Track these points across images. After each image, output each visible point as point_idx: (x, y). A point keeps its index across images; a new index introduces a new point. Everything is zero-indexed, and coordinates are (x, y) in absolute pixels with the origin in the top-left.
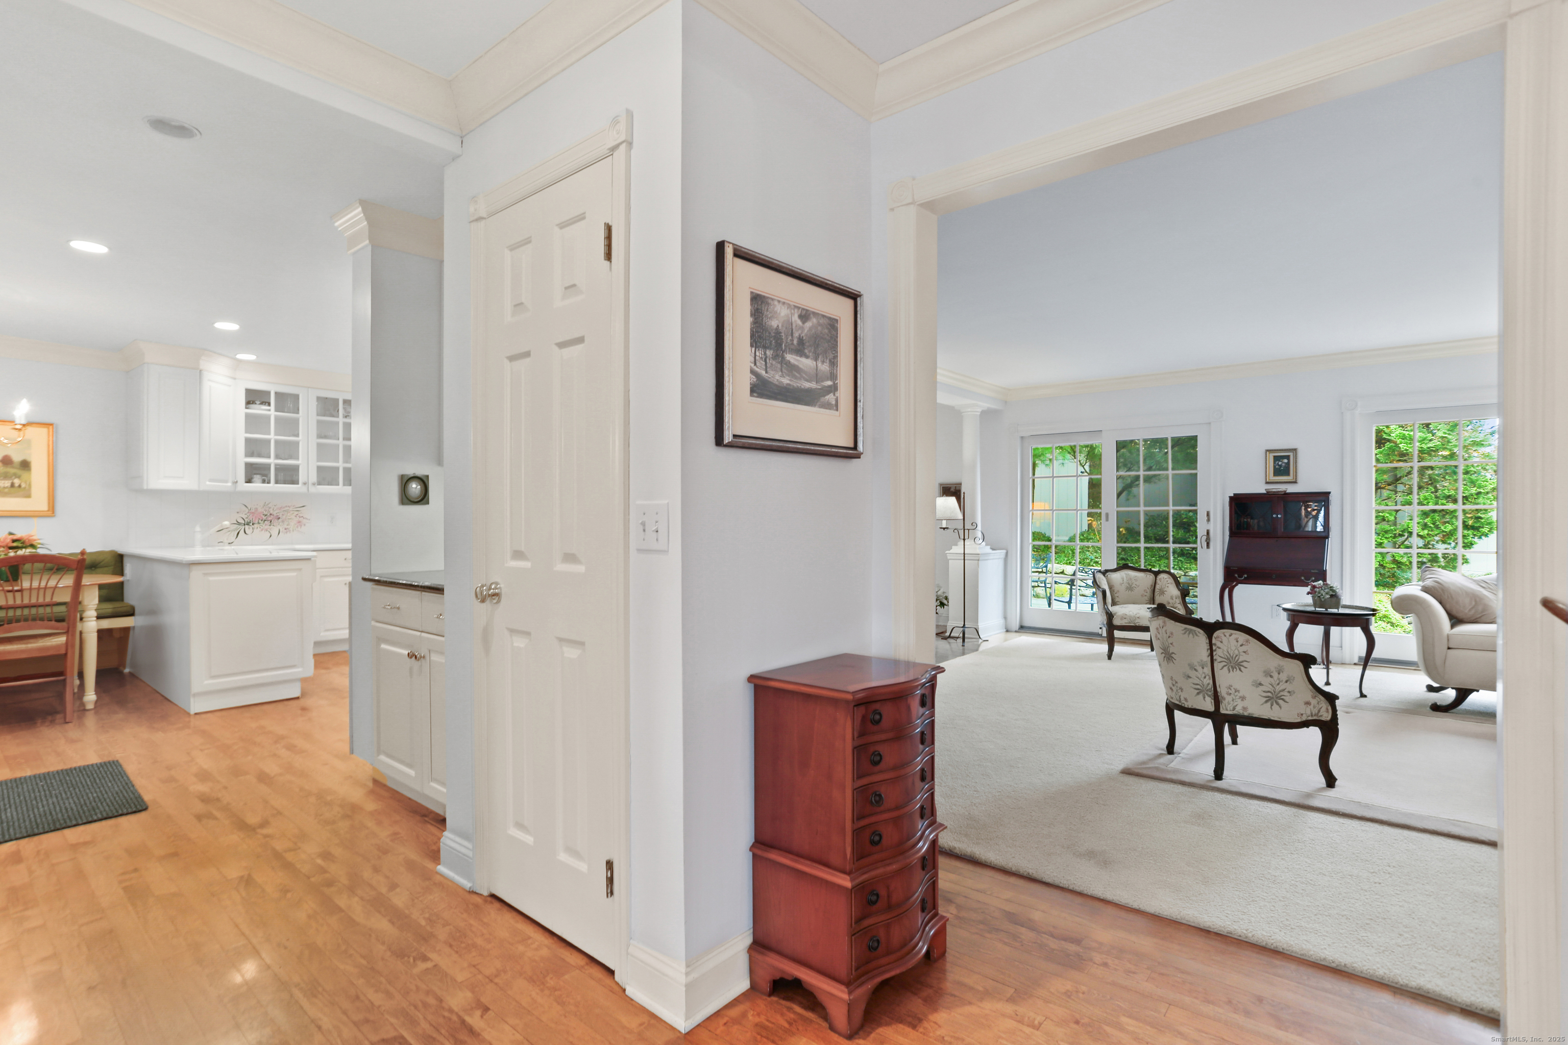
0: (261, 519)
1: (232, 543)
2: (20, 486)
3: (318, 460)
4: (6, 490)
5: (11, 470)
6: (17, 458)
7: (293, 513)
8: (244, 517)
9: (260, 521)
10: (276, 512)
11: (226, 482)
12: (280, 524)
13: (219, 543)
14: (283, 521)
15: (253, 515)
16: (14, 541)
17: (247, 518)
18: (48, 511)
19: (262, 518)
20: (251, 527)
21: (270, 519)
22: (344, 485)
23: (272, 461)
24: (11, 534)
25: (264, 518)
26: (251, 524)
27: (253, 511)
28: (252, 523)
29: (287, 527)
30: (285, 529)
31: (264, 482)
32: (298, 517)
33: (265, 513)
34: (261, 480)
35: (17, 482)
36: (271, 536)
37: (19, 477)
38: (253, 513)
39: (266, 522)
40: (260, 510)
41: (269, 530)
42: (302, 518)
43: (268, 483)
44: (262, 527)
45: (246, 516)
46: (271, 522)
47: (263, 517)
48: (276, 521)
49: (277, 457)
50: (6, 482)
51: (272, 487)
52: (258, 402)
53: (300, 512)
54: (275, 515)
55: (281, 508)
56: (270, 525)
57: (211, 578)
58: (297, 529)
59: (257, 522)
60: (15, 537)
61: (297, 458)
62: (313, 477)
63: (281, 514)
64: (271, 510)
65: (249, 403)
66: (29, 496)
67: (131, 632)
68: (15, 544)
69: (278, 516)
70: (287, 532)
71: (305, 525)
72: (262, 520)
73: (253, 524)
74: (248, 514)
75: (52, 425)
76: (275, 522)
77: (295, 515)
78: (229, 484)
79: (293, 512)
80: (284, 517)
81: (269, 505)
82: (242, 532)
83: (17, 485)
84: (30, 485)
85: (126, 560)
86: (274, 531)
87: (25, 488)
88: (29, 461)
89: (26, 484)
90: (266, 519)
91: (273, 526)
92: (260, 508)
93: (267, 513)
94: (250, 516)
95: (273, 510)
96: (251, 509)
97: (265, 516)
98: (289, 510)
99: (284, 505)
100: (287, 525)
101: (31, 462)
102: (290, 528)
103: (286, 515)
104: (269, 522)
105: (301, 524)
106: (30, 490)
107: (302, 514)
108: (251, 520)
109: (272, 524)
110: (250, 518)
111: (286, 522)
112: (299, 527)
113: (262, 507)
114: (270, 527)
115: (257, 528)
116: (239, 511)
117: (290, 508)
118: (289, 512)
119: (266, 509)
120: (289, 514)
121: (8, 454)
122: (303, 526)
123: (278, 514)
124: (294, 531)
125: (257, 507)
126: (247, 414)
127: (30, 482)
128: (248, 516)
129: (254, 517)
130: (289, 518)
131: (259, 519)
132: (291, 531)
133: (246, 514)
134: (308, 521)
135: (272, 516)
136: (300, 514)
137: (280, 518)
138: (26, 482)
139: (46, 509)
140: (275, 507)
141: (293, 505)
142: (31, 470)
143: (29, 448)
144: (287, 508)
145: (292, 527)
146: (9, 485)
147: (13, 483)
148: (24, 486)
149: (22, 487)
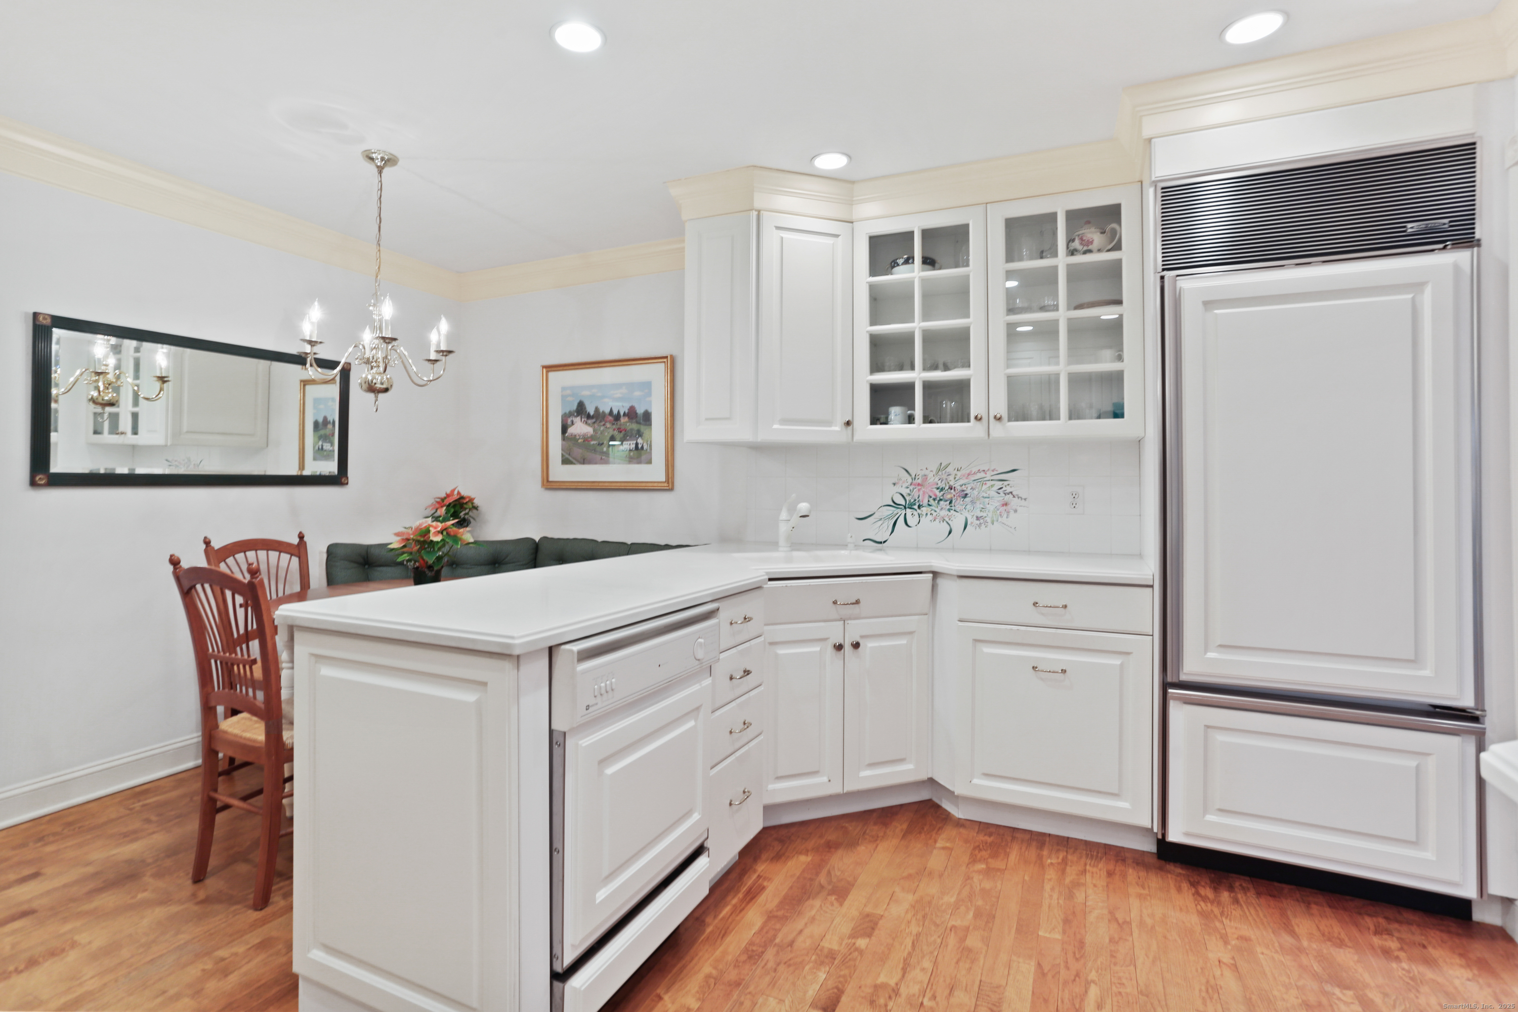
0: (933, 497)
1: (884, 542)
2: (642, 447)
3: (1009, 364)
5: (635, 426)
6: (640, 410)
7: (992, 486)
8: (905, 492)
9: (932, 502)
10: (962, 482)
11: (829, 423)
12: (968, 507)
13: (864, 540)
14: (973, 502)
15: (919, 490)
17: (909, 495)
18: (666, 481)
19: (936, 495)
20: (915, 513)
21: (949, 496)
22: (1072, 417)
25: (939, 494)
26: (916, 507)
27: (919, 481)
28: (917, 504)
29: (980, 514)
30: (978, 518)
32: (1002, 494)
33: (941, 485)
34: (899, 418)
35: (640, 441)
36: (950, 533)
38: (919, 485)
39: (942, 503)
40: (932, 479)
41: (947, 520)
42: (1011, 496)
44: (935, 514)
45: (908, 491)
46: (950, 503)
47: (937, 492)
48: (960, 500)
50: (632, 442)
51: (920, 430)
52: (901, 261)
53: (1006, 483)
54: (959, 488)
55: (969, 475)
56: (949, 510)
58: (1000, 519)
59: (925, 502)
61: (966, 366)
62: (1000, 406)
63: (969, 486)
64: (951, 478)
66: (648, 462)
69: (963, 491)
70: (980, 526)
71: (1016, 511)
72: (934, 500)
73: (919, 507)
74: (911, 488)
76: (959, 503)
77: (995, 488)
78: (837, 428)
79: (993, 483)
80: (975, 492)
81: (948, 470)
82: (901, 521)
83: (640, 446)
86: (957, 522)
87: (647, 450)
88: (650, 411)
89: (648, 444)
90: (942, 498)
91: (954, 510)
92: (930, 475)
93: (944, 486)
94: (914, 491)
95: (955, 478)
96: (917, 477)
97: (940, 492)
98: (985, 479)
99: (975, 470)
100: (981, 511)
101: (651, 413)
102: (986, 517)
103: (980, 488)
104: (948, 502)
105: (1008, 507)
106: (650, 453)
107: (1011, 487)
108: (917, 498)
109: (953, 508)
110: (916, 494)
111: (978, 502)
112: (1005, 516)
113: (934, 473)
114: (950, 514)
115: (927, 514)
116: (897, 481)
117: (986, 473)
118: (985, 484)
119: (943, 476)
120: (984, 487)
121: (634, 405)
122: (1012, 512)
123: (963, 486)
124: (995, 523)
125: (926, 474)
126: (872, 288)
127: (651, 442)
128: (911, 491)
129: (921, 493)
130: (985, 495)
131: (931, 497)
132: (990, 524)
133: (907, 488)
134: (1023, 503)
135: (953, 491)
136: (1007, 486)
137: (966, 494)
138: (647, 441)
139: (664, 480)
140: (959, 474)
141: (992, 468)
142: (651, 425)
143: (649, 394)
144: (982, 475)
145: (990, 515)
146: (634, 446)
147: (637, 444)
148: (646, 446)
149: (645, 449)
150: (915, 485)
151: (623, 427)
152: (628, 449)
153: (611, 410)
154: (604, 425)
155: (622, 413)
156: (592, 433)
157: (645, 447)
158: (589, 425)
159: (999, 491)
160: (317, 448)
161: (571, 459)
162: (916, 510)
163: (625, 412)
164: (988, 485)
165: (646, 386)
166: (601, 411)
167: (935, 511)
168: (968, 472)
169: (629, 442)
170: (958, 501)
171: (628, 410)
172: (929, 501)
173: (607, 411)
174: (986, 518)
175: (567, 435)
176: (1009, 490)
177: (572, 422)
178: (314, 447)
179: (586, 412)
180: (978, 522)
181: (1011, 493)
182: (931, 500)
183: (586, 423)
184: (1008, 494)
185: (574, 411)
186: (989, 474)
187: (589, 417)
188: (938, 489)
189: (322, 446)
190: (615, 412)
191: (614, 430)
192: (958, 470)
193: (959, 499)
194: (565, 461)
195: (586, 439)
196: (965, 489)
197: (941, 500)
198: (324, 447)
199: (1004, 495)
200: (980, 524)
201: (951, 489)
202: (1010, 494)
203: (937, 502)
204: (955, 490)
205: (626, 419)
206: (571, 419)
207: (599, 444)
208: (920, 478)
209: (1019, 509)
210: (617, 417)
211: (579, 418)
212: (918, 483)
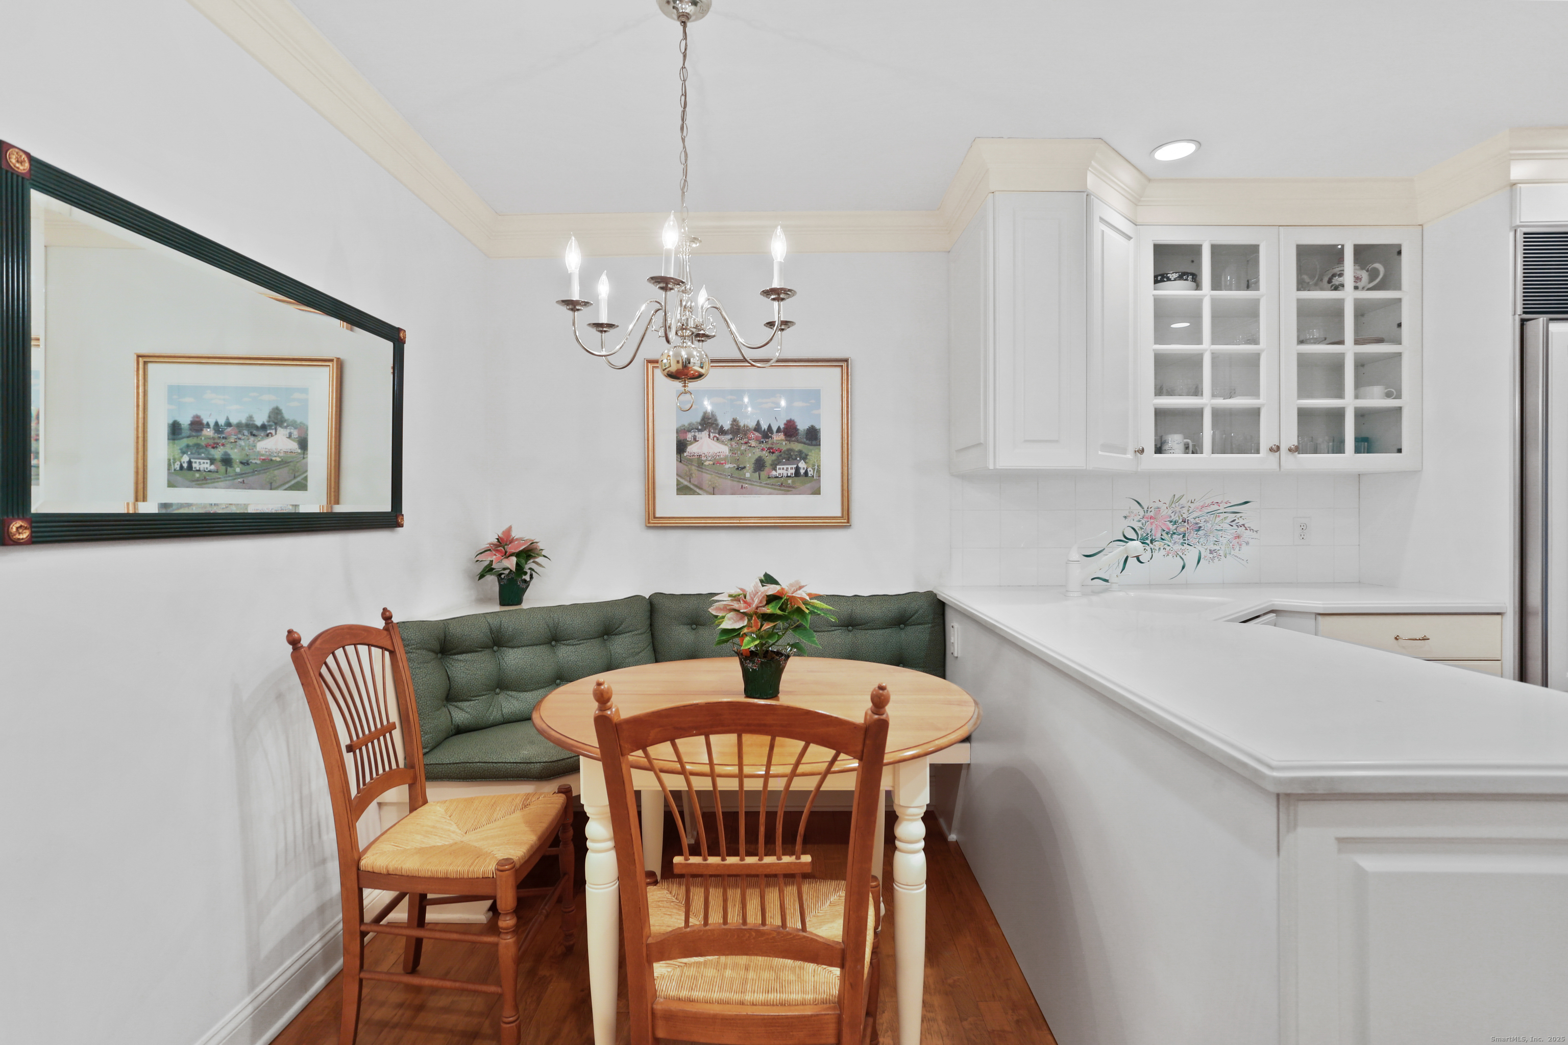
0: (1166, 530)
1: (1115, 580)
2: (806, 473)
3: (1301, 396)
4: (790, 481)
5: (797, 447)
6: (802, 426)
7: (1225, 518)
8: (1137, 525)
9: (1165, 536)
10: (1195, 514)
11: (1124, 451)
12: (1201, 540)
13: (1092, 579)
14: (1206, 535)
15: (1152, 524)
16: (771, 599)
17: (1141, 528)
18: (842, 517)
19: (1169, 529)
20: (1148, 548)
21: (1182, 530)
22: (1358, 450)
23: (1207, 401)
24: (768, 579)
25: (1172, 528)
26: (1148, 542)
27: (1152, 514)
28: (1150, 539)
29: (1213, 548)
30: (1211, 552)
31: (1186, 449)
32: (1235, 527)
33: (1174, 518)
34: (1182, 447)
35: (802, 465)
36: (1183, 567)
37: (804, 458)
38: (1151, 518)
39: (1175, 536)
40: (1165, 512)
41: (1181, 554)
42: (1243, 528)
43: (1193, 453)
44: (1168, 548)
45: (1140, 524)
46: (1184, 536)
47: (1170, 525)
48: (1194, 534)
49: (1214, 396)
50: (789, 467)
51: (1205, 460)
52: (1178, 273)
53: (1238, 515)
54: (1192, 520)
55: (1202, 507)
56: (1182, 544)
57: (1371, 863)
58: (1233, 552)
59: (1158, 536)
60: (772, 589)
61: (1256, 394)
62: (1290, 437)
63: (1203, 519)
64: (1185, 510)
65: (1160, 278)
66: (817, 492)
67: (964, 772)
68: (769, 610)
69: (1197, 524)
70: (1213, 559)
71: (1247, 543)
72: (1167, 533)
73: (1152, 542)
74: (1143, 521)
75: (846, 361)
76: (1192, 537)
77: (1228, 521)
78: (1130, 456)
79: (1226, 515)
80: (1209, 525)
81: (1181, 502)
82: (1133, 557)
83: (802, 471)
84: (819, 471)
85: (950, 616)
86: (1191, 556)
87: (813, 476)
88: (817, 427)
89: (814, 470)
90: (1175, 531)
91: (1188, 544)
92: (1164, 507)
93: (1177, 519)
94: (1147, 524)
95: (1188, 511)
96: (1150, 510)
97: (1173, 525)
98: (1218, 511)
99: (1209, 502)
100: (1214, 544)
101: (820, 429)
102: (1219, 550)
103: (1213, 521)
104: (1182, 536)
105: (1241, 539)
106: (819, 481)
107: (1243, 519)
108: (1149, 532)
109: (1186, 542)
110: (1148, 527)
111: (1211, 535)
112: (1238, 548)
113: (1167, 505)
114: (1183, 548)
115: (1160, 548)
116: (1128, 514)
117: (1219, 506)
118: (1219, 516)
119: (1176, 509)
120: (1218, 519)
121: (793, 418)
122: (1244, 544)
123: (1197, 519)
124: (1227, 556)
125: (1159, 506)
126: (1157, 301)
127: (819, 466)
128: (1143, 524)
129: (1154, 526)
130: (1219, 528)
131: (1164, 531)
132: (1223, 557)
133: (1139, 521)
134: (1254, 535)
135: (1186, 524)
136: (1240, 518)
137: (1200, 527)
138: (814, 465)
139: (839, 514)
140: (1192, 506)
141: (1225, 501)
142: (820, 445)
143: (818, 405)
144: (1215, 507)
145: (1223, 548)
146: (793, 471)
147: (797, 469)
148: (812, 472)
149: (810, 475)
150: (1147, 518)
151: (775, 447)
152: (786, 475)
153: (758, 424)
154: (746, 443)
155: (775, 429)
156: (728, 453)
157: (810, 473)
158: (723, 442)
159: (1231, 524)
160: (177, 466)
161: (692, 487)
162: (1148, 545)
163: (779, 427)
164: (1221, 518)
165: (813, 396)
166: (742, 424)
167: (1169, 546)
168: (1201, 504)
169: (785, 467)
170: (1192, 535)
171: (785, 424)
172: (1162, 535)
173: (752, 424)
174: (1219, 552)
175: (685, 454)
176: (1241, 522)
177: (695, 440)
178: (169, 465)
179: (717, 425)
180: (1211, 556)
181: (1244, 525)
182: (1164, 533)
183: (718, 439)
184: (1241, 526)
185: (697, 423)
186: (1223, 505)
187: (722, 432)
188: (1171, 522)
189: (190, 463)
190: (764, 426)
191: (763, 450)
192: (1191, 502)
193: (1192, 532)
194: (682, 490)
195: (718, 462)
196: (1199, 522)
197: (1174, 533)
198: (195, 466)
199: (1236, 528)
200: (1214, 557)
201: (1185, 522)
202: (1243, 527)
203: (1170, 535)
204: (1188, 523)
205: (781, 436)
206: (693, 433)
207: (738, 469)
208: (1153, 511)
209: (1251, 541)
210: (767, 434)
211: (705, 433)
212: (1150, 516)
